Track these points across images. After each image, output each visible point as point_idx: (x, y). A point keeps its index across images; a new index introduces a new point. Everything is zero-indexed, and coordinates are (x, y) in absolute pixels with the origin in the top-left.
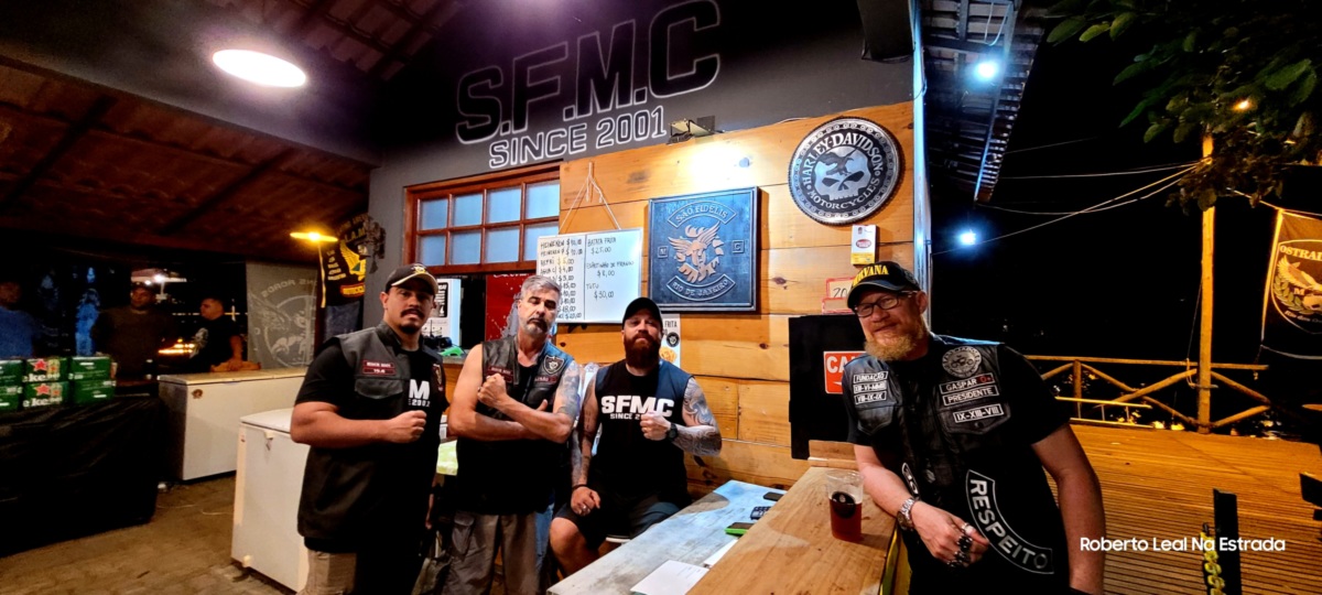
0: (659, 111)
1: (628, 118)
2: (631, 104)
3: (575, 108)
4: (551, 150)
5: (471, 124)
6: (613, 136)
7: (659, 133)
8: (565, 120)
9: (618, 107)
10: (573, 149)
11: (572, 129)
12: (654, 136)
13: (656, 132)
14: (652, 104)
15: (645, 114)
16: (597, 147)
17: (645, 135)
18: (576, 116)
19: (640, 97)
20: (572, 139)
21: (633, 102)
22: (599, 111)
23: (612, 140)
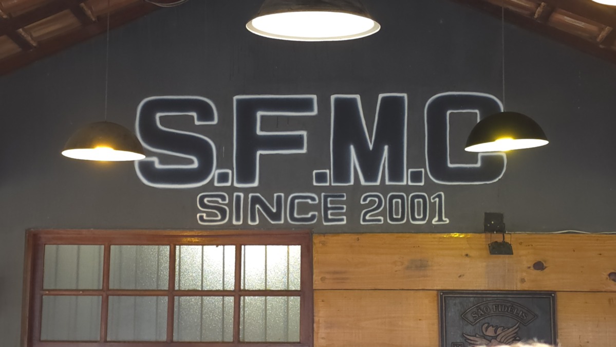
0: (439, 197)
1: (401, 197)
2: (404, 183)
3: (329, 172)
4: (296, 215)
5: (161, 162)
6: (382, 214)
7: (440, 219)
8: (315, 184)
9: (387, 183)
10: (327, 220)
11: (326, 197)
12: (435, 221)
13: (436, 219)
14: (430, 188)
15: (423, 197)
16: (362, 223)
17: (423, 219)
18: (330, 182)
19: (416, 177)
20: (326, 209)
21: (406, 181)
22: (363, 182)
23: (382, 218)
